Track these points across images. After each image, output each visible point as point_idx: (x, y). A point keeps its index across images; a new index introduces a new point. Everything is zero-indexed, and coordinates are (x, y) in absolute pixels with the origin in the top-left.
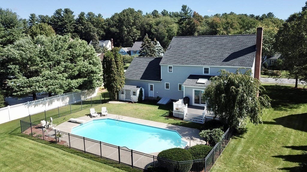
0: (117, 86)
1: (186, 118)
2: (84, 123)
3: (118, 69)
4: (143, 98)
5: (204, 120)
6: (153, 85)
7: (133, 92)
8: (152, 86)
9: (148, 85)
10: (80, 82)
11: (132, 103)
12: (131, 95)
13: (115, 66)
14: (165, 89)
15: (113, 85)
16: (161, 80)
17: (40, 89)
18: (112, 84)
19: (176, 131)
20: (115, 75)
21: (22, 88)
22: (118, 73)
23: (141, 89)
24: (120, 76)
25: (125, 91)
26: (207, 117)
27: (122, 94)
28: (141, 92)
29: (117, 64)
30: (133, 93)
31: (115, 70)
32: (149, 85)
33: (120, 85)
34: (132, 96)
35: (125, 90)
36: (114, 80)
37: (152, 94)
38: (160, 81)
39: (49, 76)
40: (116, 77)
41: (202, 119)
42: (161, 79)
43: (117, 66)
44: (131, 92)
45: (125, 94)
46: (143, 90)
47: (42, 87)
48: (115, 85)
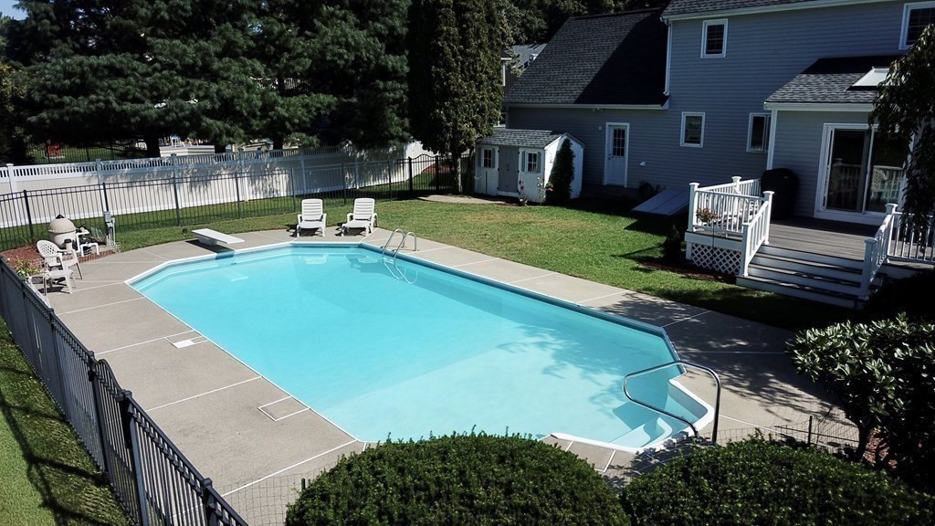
0: (455, 121)
1: (754, 271)
2: (237, 251)
3: (465, 42)
4: (576, 186)
5: (872, 287)
6: (627, 126)
7: (530, 155)
8: (619, 134)
9: (604, 129)
10: (319, 105)
11: (520, 204)
12: (520, 169)
13: (454, 30)
14: (682, 143)
15: (441, 119)
16: (661, 99)
17: (128, 106)
18: (435, 115)
19: (660, 329)
20: (449, 69)
21: (55, 96)
22: (463, 63)
23: (566, 146)
24: (472, 78)
25: (497, 154)
26: (890, 272)
27: (486, 165)
28: (564, 156)
29: (461, 21)
30: (527, 162)
31: (451, 48)
32: (610, 127)
33: (473, 121)
34: (524, 176)
35: (497, 149)
36: (447, 94)
37: (617, 172)
38: (657, 107)
39: (177, 62)
40: (457, 80)
41: (858, 285)
42: (666, 92)
43: (463, 31)
44: (520, 155)
45: (497, 167)
46: (577, 149)
47: (136, 100)
48: (448, 116)
